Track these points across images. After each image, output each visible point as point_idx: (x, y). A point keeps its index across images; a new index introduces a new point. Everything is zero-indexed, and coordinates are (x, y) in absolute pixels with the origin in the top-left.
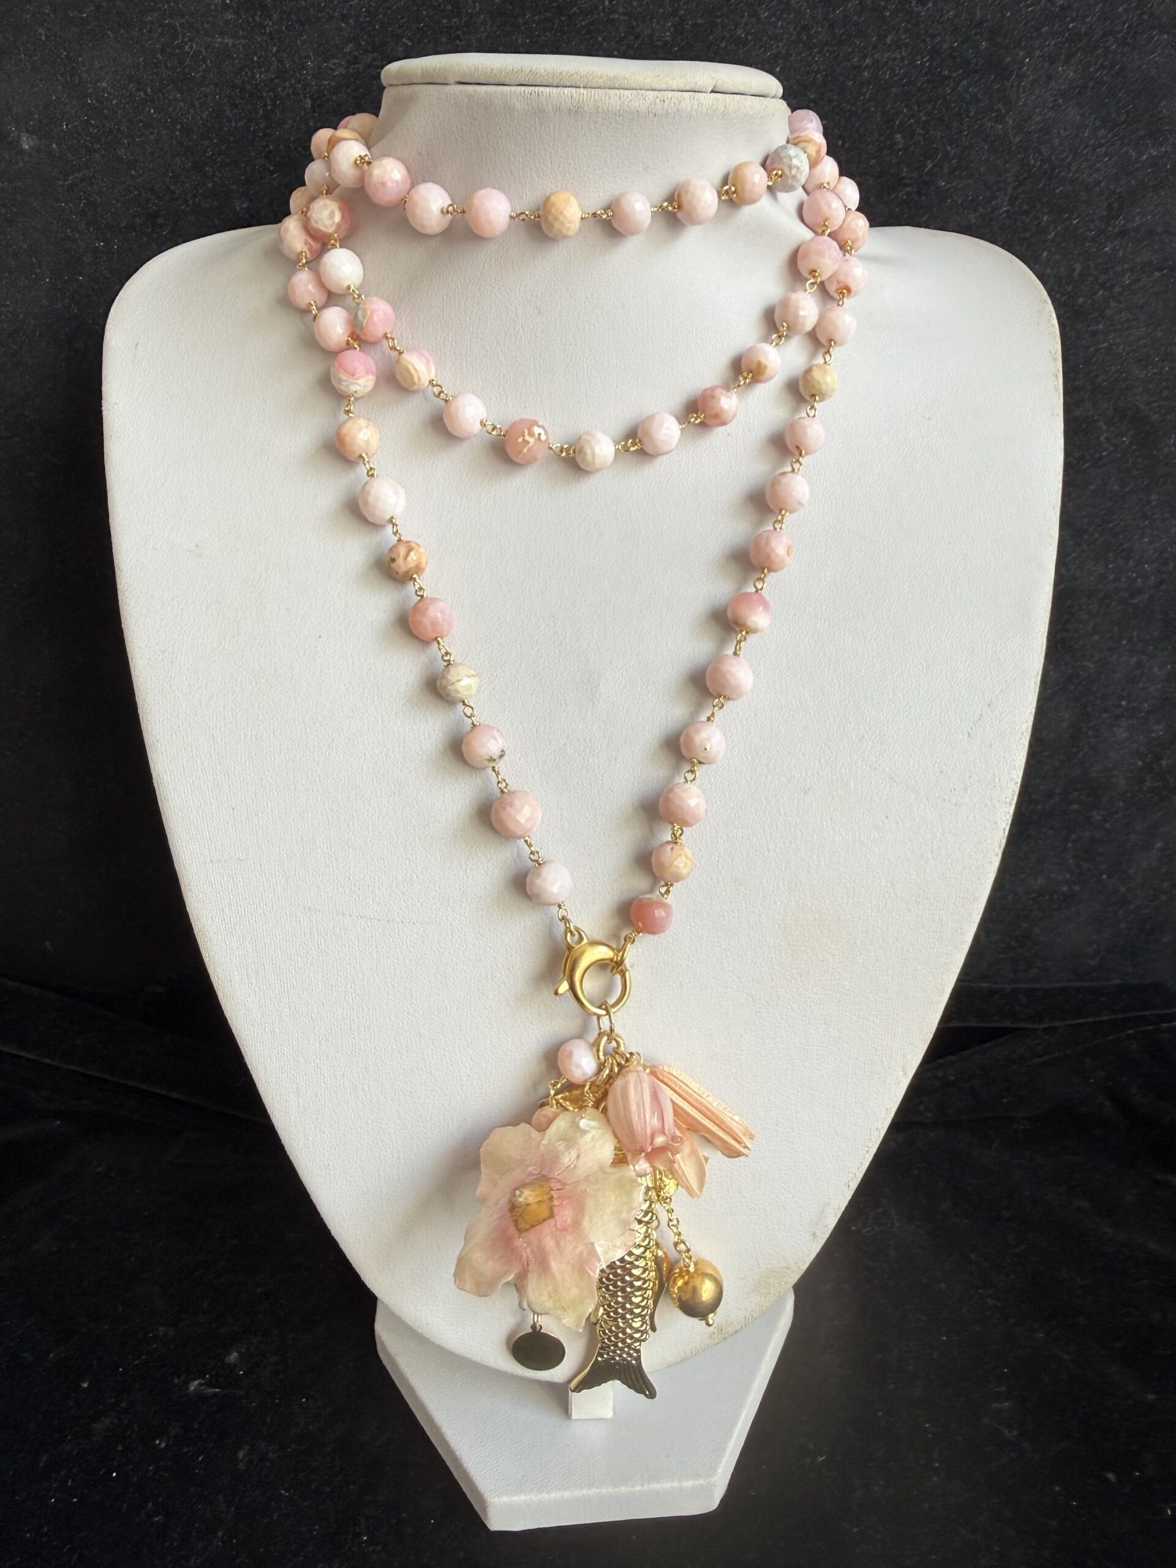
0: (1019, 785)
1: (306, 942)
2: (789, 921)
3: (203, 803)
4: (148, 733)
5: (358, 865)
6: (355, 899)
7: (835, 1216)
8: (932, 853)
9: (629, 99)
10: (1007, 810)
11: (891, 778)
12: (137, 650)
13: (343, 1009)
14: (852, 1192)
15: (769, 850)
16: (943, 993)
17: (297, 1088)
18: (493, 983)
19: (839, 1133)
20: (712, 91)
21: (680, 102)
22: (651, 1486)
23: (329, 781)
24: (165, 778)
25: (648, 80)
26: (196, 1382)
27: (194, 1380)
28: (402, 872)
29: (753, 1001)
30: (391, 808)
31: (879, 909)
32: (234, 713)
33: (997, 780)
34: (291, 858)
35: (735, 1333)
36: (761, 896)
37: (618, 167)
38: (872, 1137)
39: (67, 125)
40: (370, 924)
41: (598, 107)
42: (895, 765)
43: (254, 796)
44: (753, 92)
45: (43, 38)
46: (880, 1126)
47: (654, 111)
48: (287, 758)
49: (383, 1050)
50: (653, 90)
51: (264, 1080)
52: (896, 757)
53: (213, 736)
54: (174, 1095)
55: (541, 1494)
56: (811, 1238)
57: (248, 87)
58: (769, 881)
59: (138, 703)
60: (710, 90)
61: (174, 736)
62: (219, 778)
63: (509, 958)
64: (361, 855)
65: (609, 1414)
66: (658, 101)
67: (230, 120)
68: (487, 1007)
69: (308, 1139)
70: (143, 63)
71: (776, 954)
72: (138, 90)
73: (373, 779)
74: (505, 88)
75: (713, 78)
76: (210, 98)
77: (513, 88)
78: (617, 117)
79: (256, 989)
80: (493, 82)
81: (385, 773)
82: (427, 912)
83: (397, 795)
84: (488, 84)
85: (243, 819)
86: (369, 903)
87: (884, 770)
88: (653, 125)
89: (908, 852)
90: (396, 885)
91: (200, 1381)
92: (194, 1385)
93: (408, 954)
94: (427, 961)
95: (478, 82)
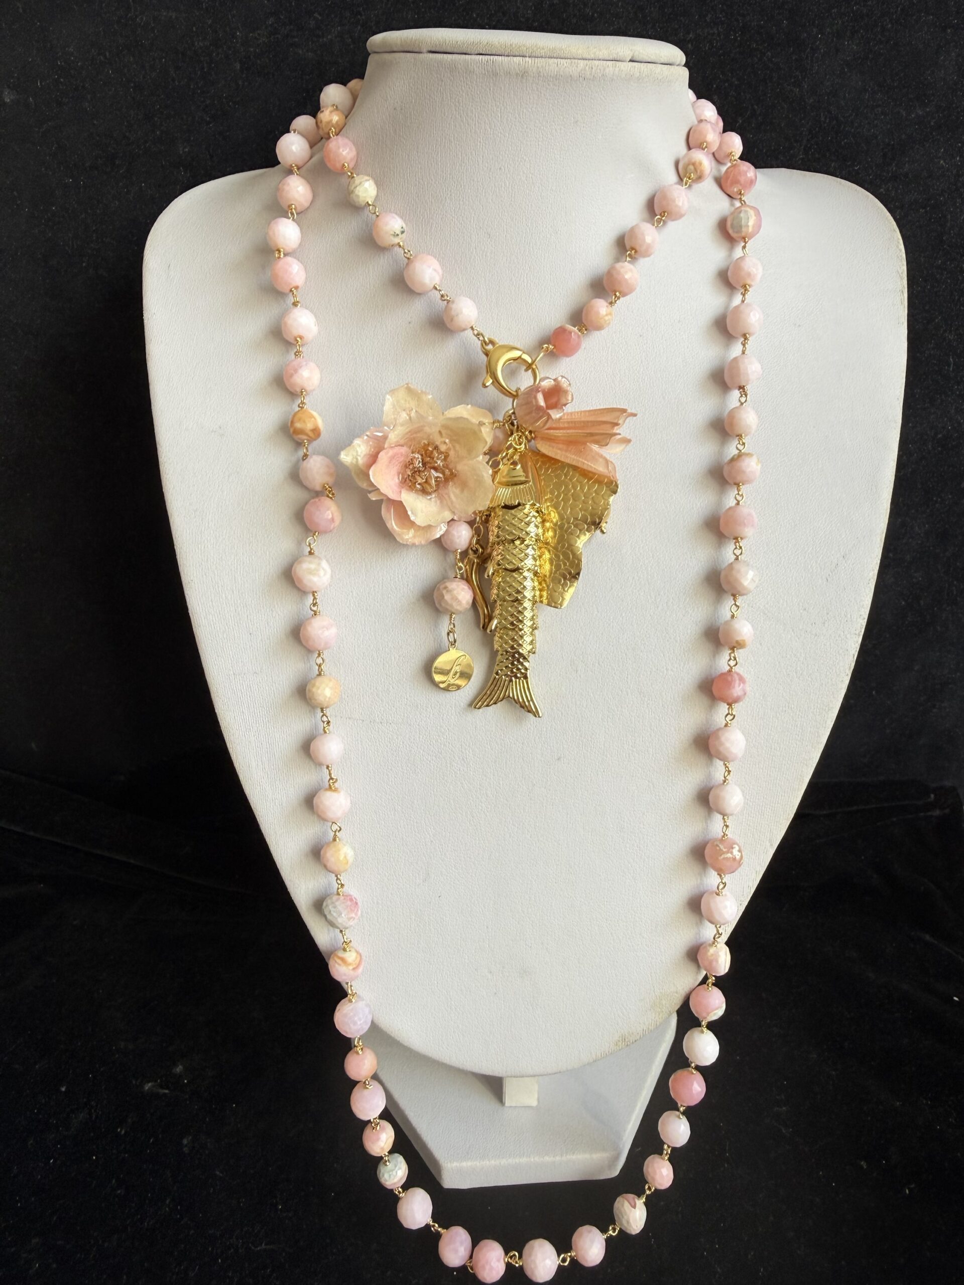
0: (866, 620)
2: (682, 725)
3: (227, 628)
4: (184, 574)
8: (796, 673)
9: (564, 67)
10: (855, 640)
11: (764, 614)
12: (175, 508)
15: (667, 670)
20: (631, 61)
21: (604, 70)
22: (568, 1157)
24: (198, 609)
25: (580, 51)
26: (150, 1084)
27: (149, 1082)
28: (381, 684)
29: (654, 786)
30: (372, 634)
31: (753, 716)
32: (251, 560)
33: (849, 616)
35: (635, 1041)
36: (661, 705)
37: (553, 122)
38: (745, 893)
39: (41, 83)
40: (356, 724)
41: (540, 72)
42: (768, 603)
43: (266, 625)
44: (662, 61)
46: (751, 885)
47: (583, 76)
50: (583, 59)
52: (769, 597)
53: (235, 576)
54: (132, 861)
55: (483, 1161)
56: (694, 969)
57: (189, 53)
58: (667, 694)
59: (176, 551)
60: (628, 60)
61: (205, 576)
62: (239, 609)
63: (464, 751)
65: (534, 1103)
66: (587, 68)
67: (174, 80)
68: (447, 788)
70: (102, 32)
72: (99, 54)
73: (358, 612)
74: (467, 56)
75: (631, 50)
76: (157, 61)
77: (473, 57)
78: (555, 80)
79: (269, 772)
80: (458, 52)
81: (368, 606)
82: (400, 715)
83: (377, 624)
84: (454, 53)
85: (258, 641)
86: (356, 708)
87: (759, 608)
88: (582, 87)
89: (777, 672)
90: (377, 694)
91: (153, 1083)
92: (148, 1086)
93: (386, 747)
94: (400, 753)
95: (445, 51)
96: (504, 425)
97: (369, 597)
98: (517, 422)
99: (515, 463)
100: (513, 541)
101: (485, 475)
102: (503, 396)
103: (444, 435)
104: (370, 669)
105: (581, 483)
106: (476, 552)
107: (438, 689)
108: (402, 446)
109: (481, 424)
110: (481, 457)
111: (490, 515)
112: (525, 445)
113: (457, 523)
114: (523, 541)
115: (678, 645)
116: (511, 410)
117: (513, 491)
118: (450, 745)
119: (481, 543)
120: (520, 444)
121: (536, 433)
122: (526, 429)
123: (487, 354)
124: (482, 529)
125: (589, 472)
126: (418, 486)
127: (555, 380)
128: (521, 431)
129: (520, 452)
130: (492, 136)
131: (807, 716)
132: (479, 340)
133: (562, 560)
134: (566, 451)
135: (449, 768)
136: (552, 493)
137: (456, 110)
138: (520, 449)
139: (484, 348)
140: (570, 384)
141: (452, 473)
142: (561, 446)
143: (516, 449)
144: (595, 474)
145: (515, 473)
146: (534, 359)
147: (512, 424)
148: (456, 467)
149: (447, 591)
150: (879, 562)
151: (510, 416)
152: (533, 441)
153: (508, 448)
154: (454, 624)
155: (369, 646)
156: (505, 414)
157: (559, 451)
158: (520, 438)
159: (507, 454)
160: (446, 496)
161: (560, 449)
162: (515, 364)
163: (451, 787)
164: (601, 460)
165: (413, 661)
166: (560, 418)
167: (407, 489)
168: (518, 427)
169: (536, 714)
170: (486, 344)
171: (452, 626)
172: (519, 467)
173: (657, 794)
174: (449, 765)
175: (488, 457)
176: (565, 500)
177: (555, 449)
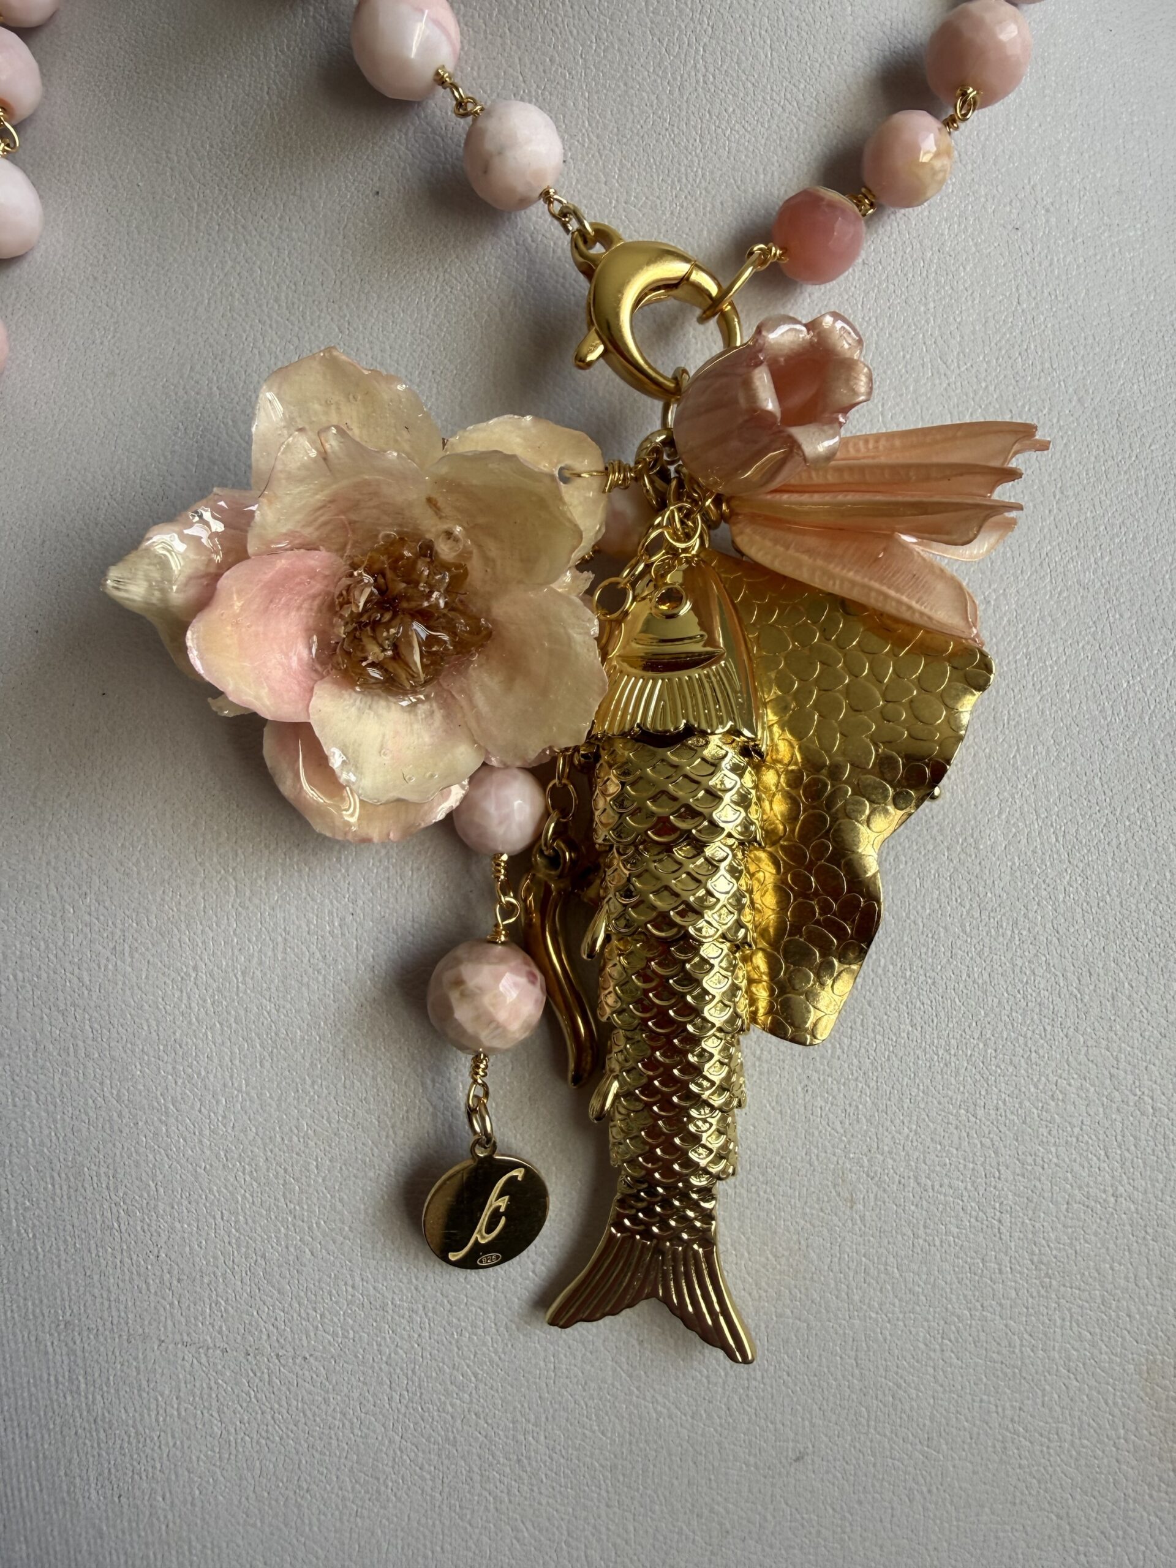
1: (61, 1400)
5: (178, 1225)
6: (171, 1304)
13: (147, 1544)
18: (486, 1494)
23: (114, 1031)
28: (278, 1243)
30: (253, 1093)
34: (26, 1209)
40: (204, 1360)
48: (20, 975)
63: (521, 1437)
64: (185, 1203)
68: (471, 1543)
71: (1127, 1431)
73: (213, 1028)
81: (242, 1013)
82: (335, 1335)
83: (267, 1065)
86: (203, 1313)
90: (265, 1272)
93: (291, 1426)
94: (334, 1442)
96: (638, 479)
97: (244, 983)
98: (677, 471)
99: (673, 597)
100: (668, 848)
101: (577, 637)
102: (637, 394)
103: (447, 511)
104: (244, 1197)
105: (872, 654)
106: (554, 861)
107: (444, 1263)
108: (311, 547)
109: (567, 476)
110: (568, 577)
111: (597, 757)
112: (701, 537)
113: (497, 777)
114: (699, 847)
115: (1147, 1122)
116: (659, 433)
117: (668, 687)
118: (482, 1422)
119: (571, 833)
120: (688, 537)
121: (734, 503)
122: (705, 493)
123: (588, 269)
124: (574, 795)
125: (897, 620)
126: (375, 673)
127: (811, 326)
128: (690, 496)
129: (688, 561)
132: (567, 231)
133: (816, 893)
134: (828, 557)
135: (477, 1486)
136: (783, 683)
138: (685, 550)
139: (582, 255)
140: (860, 342)
141: (477, 630)
142: (812, 541)
143: (674, 552)
144: (914, 627)
145: (672, 630)
146: (725, 286)
147: (664, 475)
148: (489, 610)
149: (463, 995)
151: (657, 450)
152: (723, 524)
153: (651, 550)
154: (484, 1085)
155: (244, 1131)
156: (641, 448)
157: (805, 558)
158: (688, 516)
159: (648, 566)
160: (461, 698)
161: (809, 551)
162: (669, 302)
163: (485, 1539)
164: (940, 586)
165: (371, 1174)
166: (830, 456)
167: (335, 682)
168: (681, 485)
169: (736, 1353)
170: (585, 242)
171: (481, 1092)
172: (686, 608)
174: (477, 1478)
175: (588, 576)
176: (827, 709)
177: (791, 552)
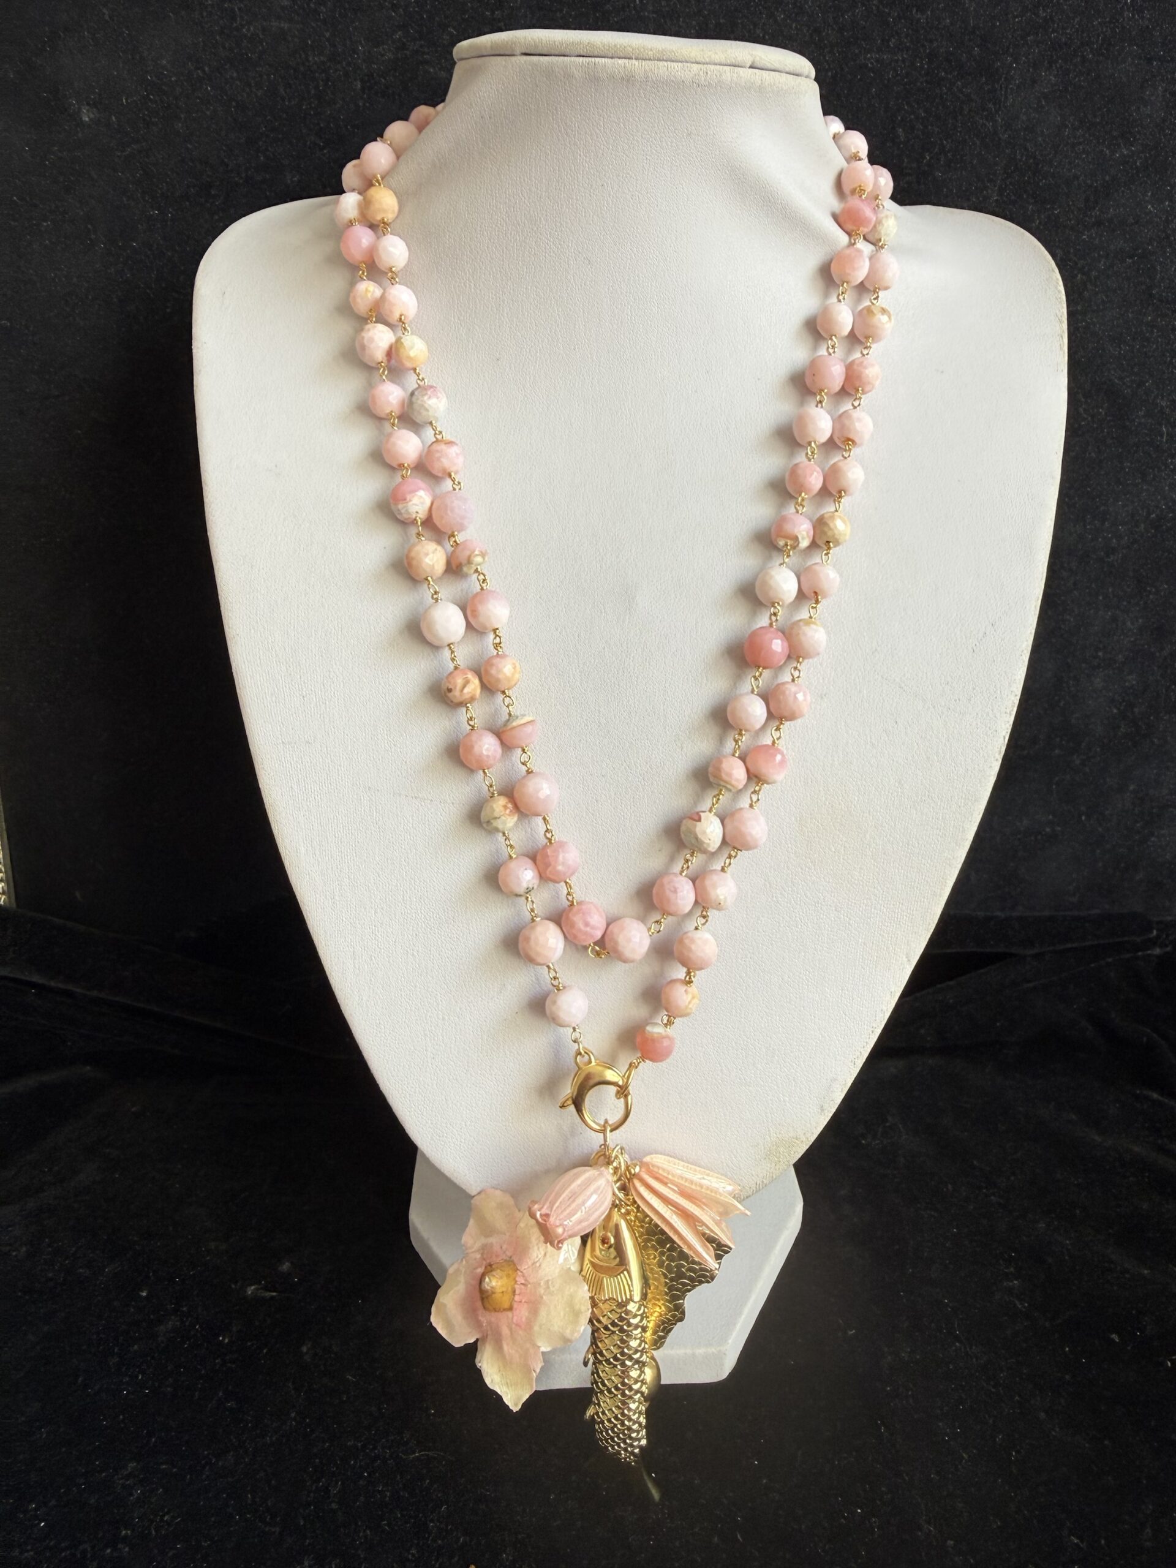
0: (1018, 698)
1: (366, 819)
2: (804, 814)
4: (229, 628)
7: (842, 1091)
8: (938, 756)
9: (675, 70)
10: (1006, 719)
11: (901, 687)
12: (221, 554)
14: (858, 1070)
16: (945, 886)
17: (354, 952)
19: (847, 1013)
20: (751, 67)
21: (721, 75)
24: (243, 667)
25: (693, 54)
26: (253, 1287)
27: (251, 1285)
31: (887, 806)
32: (307, 613)
33: (999, 692)
35: (747, 1197)
37: (664, 133)
38: (877, 1019)
39: (126, 100)
40: (423, 804)
41: (648, 76)
42: (904, 675)
43: (322, 686)
44: (788, 70)
45: (107, 18)
47: (697, 82)
49: (432, 919)
50: (697, 63)
51: (324, 943)
52: (906, 668)
53: (287, 631)
56: (819, 1110)
57: (302, 69)
60: (748, 65)
61: (252, 631)
62: (291, 669)
66: (701, 73)
67: (283, 99)
69: (362, 999)
70: (202, 44)
71: (791, 844)
72: (197, 68)
74: (566, 58)
75: (752, 55)
76: (265, 77)
77: (573, 59)
78: (665, 86)
79: (320, 859)
80: (557, 53)
84: (551, 55)
85: (312, 706)
87: (895, 680)
88: (696, 94)
89: (915, 755)
91: (256, 1286)
92: (250, 1290)
95: (541, 52)
130: (593, 148)
131: (950, 807)
137: (553, 119)
150: (1033, 631)
173: (774, 895)
